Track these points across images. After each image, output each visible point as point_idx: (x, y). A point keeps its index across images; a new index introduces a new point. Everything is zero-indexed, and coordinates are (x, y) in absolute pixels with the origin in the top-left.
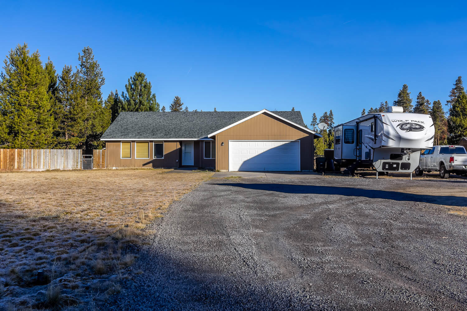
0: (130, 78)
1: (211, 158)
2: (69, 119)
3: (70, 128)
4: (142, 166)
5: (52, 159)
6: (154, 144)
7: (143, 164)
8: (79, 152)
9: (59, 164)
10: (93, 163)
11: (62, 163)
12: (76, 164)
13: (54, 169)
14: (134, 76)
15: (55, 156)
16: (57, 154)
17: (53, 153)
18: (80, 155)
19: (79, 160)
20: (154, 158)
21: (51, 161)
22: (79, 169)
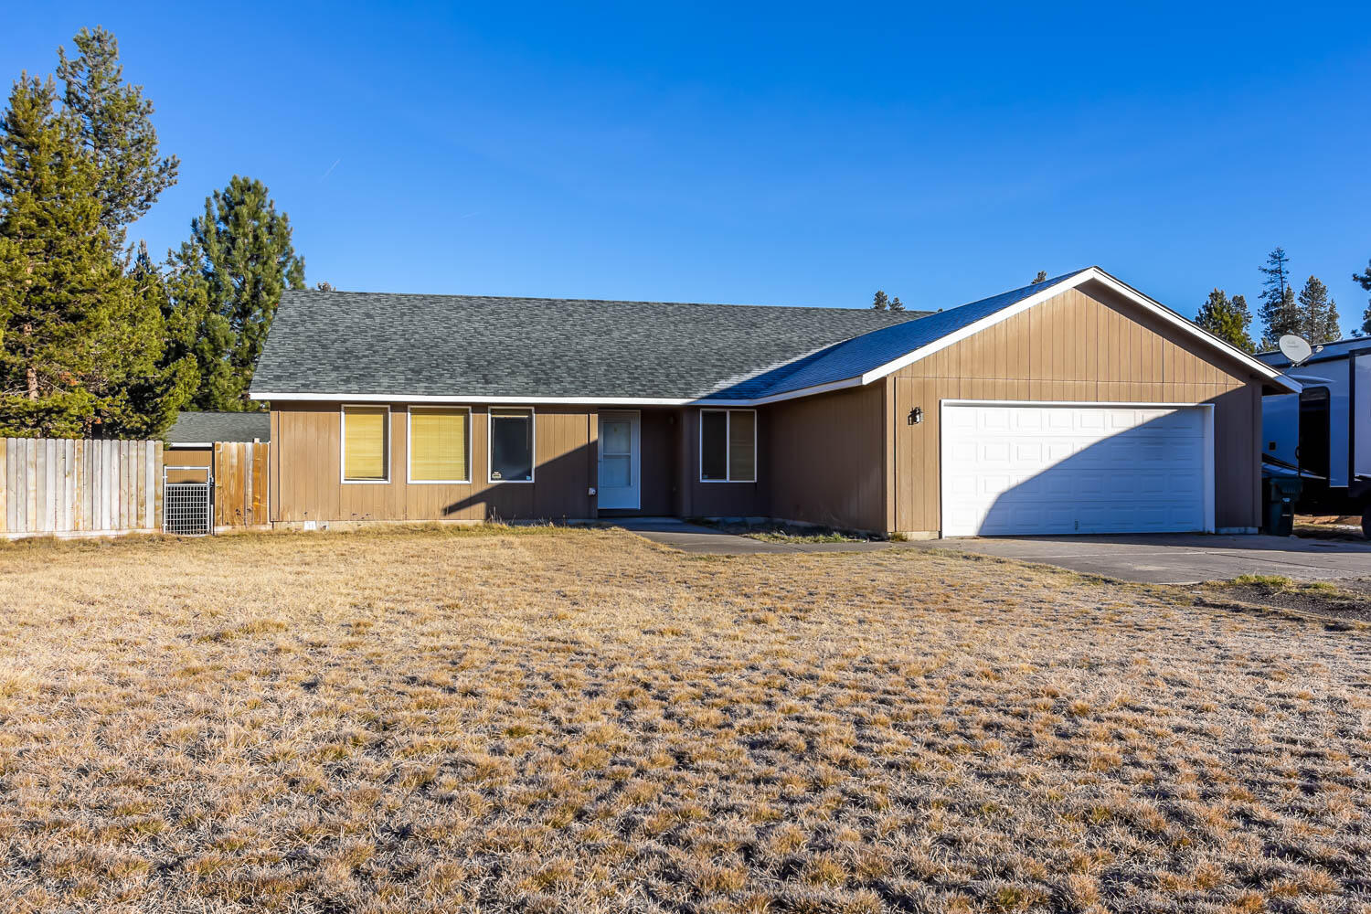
0: (211, 195)
1: (728, 480)
2: (53, 307)
3: (52, 348)
4: (438, 513)
5: (13, 484)
6: (492, 419)
7: (441, 506)
8: (151, 456)
9: (50, 512)
10: (212, 502)
11: (68, 505)
12: (133, 508)
13: (24, 535)
14: (227, 191)
15: (31, 472)
16: (41, 460)
17: (21, 456)
18: (151, 465)
19: (151, 489)
20: (490, 481)
21: (12, 494)
22: (147, 531)
